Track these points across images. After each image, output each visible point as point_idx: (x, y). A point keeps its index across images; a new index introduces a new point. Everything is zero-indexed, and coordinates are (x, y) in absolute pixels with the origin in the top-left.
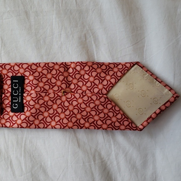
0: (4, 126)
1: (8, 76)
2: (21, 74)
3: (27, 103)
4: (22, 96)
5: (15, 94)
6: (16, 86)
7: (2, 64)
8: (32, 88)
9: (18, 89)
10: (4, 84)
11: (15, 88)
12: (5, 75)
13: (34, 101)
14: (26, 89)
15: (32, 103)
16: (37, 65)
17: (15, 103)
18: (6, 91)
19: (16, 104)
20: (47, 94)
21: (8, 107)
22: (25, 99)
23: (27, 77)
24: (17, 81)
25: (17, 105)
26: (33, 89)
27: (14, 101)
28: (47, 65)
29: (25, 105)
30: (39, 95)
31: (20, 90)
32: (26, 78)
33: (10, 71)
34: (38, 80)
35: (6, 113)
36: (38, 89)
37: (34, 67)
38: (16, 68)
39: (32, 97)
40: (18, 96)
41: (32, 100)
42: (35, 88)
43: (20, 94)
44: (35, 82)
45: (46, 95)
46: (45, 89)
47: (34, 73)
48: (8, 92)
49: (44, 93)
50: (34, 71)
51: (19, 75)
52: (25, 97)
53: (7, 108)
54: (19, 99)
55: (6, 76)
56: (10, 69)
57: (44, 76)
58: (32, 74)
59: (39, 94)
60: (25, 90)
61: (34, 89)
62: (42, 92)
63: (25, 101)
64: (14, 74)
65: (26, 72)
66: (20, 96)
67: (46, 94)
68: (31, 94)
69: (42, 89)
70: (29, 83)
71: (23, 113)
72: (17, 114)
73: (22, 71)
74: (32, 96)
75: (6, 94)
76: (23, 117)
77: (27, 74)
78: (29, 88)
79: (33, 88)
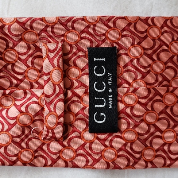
0: (70, 164)
1: (80, 49)
2: (112, 44)
3: (128, 111)
4: (115, 95)
5: (99, 91)
6: (100, 71)
7: (66, 19)
8: (136, 76)
9: (105, 78)
10: (71, 66)
11: (98, 75)
12: (74, 46)
13: (144, 106)
14: (122, 79)
15: (139, 110)
16: (149, 22)
17: (100, 110)
18: (76, 84)
19: (102, 114)
20: (171, 88)
21: (80, 121)
22: (121, 102)
23: (126, 50)
24: (104, 59)
25: (103, 116)
26: (139, 78)
27: (96, 106)
28: (169, 23)
29: (122, 115)
30: (153, 92)
31: (110, 80)
32: (123, 51)
33: (85, 35)
34: (150, 57)
35: (76, 134)
36: (151, 78)
37: (141, 27)
38: (101, 28)
39: (139, 98)
40: (105, 94)
41: (139, 103)
42: (145, 74)
43: (110, 90)
44: (145, 61)
45: (168, 91)
46: (165, 78)
47: (142, 40)
48: (81, 85)
49: (163, 86)
50: (143, 35)
51: (107, 44)
52: (121, 97)
53: (77, 122)
54: (107, 101)
55: (75, 48)
56: (86, 30)
57: (164, 47)
58: (139, 44)
59: (154, 89)
60: (120, 81)
61: (141, 79)
62: (159, 85)
63: (121, 106)
64: (95, 44)
65: (125, 38)
66: (110, 94)
67: (168, 89)
68: (135, 90)
69: (160, 78)
70: (130, 63)
71: (119, 134)
72: (102, 137)
73: (113, 35)
74: (138, 93)
75: (76, 91)
76: (118, 143)
77: (126, 42)
78: (129, 77)
79: (140, 75)
